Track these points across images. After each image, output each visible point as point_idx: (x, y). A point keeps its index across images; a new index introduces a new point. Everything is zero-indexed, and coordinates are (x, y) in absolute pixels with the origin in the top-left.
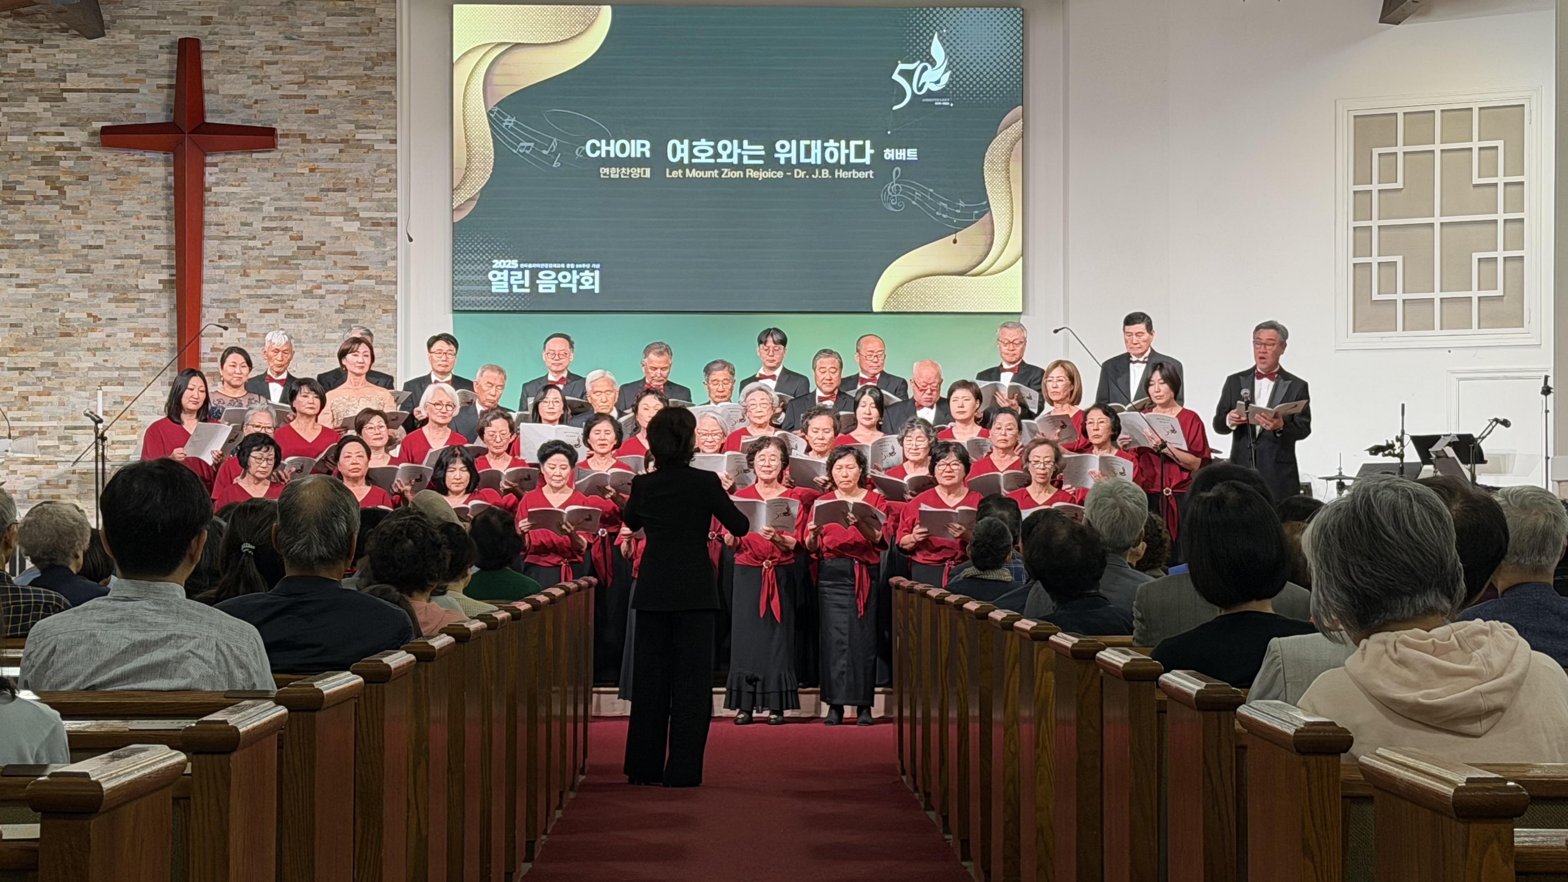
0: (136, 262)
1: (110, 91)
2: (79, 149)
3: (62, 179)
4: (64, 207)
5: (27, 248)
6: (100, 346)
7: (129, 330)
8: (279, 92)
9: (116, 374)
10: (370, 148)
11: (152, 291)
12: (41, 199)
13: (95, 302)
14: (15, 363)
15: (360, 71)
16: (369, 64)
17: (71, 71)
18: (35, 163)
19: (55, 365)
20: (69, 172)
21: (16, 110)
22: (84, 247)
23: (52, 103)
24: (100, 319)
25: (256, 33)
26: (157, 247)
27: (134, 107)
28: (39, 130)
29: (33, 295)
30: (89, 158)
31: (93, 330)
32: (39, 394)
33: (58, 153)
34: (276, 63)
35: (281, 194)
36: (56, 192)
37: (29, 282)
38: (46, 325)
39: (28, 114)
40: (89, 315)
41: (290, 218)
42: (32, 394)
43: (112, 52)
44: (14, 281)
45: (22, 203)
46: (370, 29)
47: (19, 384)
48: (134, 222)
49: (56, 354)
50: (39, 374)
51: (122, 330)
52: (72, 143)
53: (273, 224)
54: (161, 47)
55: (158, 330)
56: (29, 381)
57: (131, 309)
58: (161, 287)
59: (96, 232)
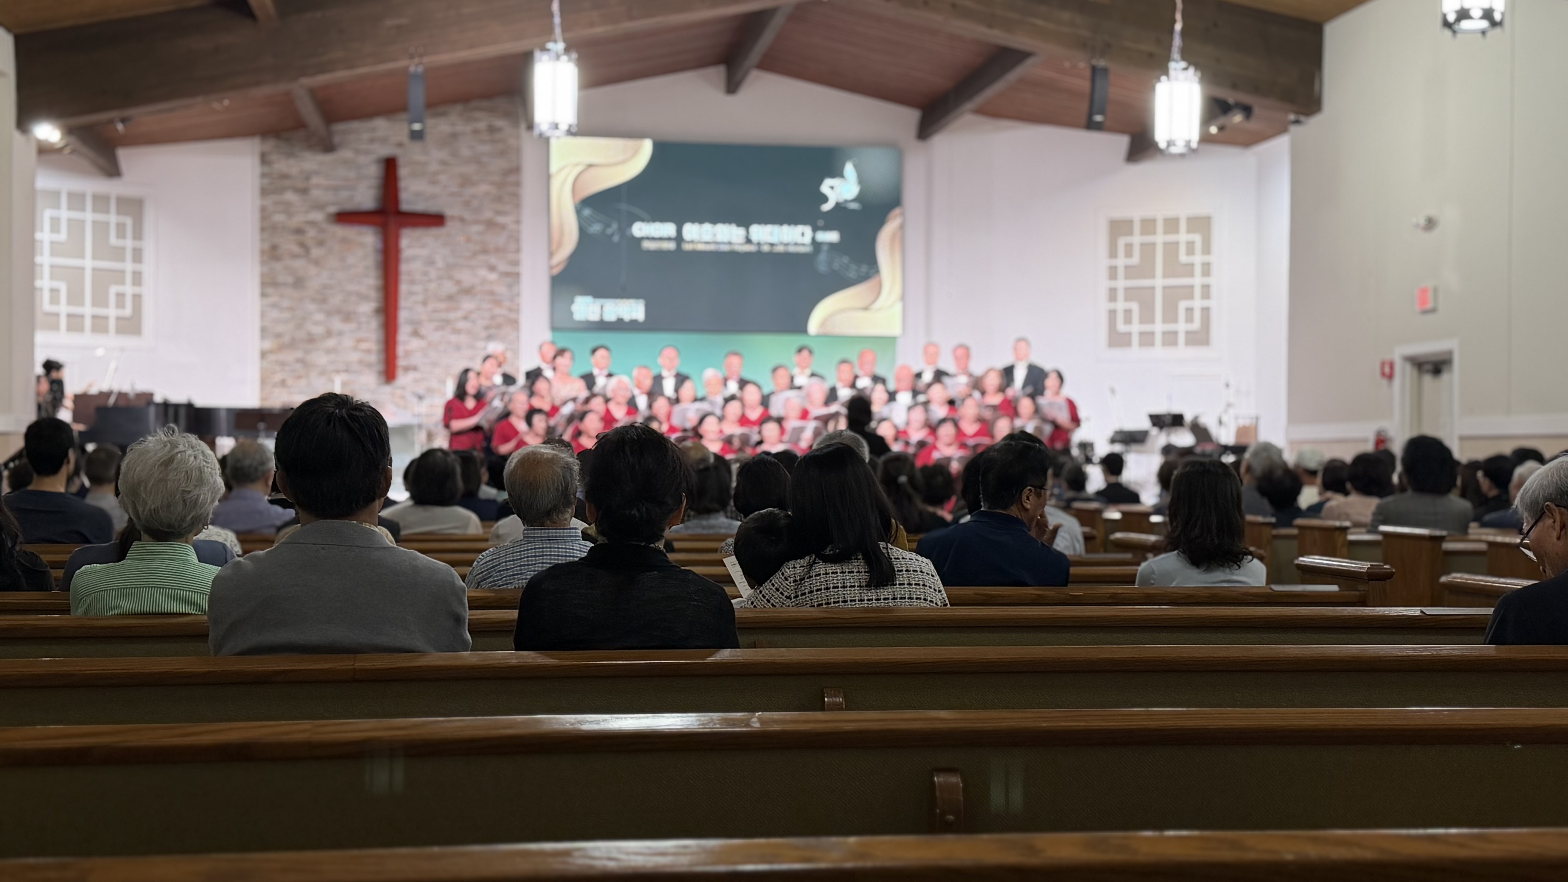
0: (355, 297)
1: (338, 188)
2: (318, 224)
3: (309, 243)
4: (309, 261)
5: (285, 286)
6: (332, 349)
7: (351, 339)
8: (447, 191)
9: (344, 367)
10: (503, 227)
11: (366, 315)
12: (294, 256)
13: (330, 321)
14: (279, 359)
15: (498, 178)
16: (503, 174)
17: (314, 174)
18: (291, 233)
19: (304, 361)
20: (313, 239)
21: (278, 198)
22: (323, 286)
23: (303, 195)
24: (332, 333)
25: (434, 154)
26: (368, 287)
27: (354, 199)
28: (294, 211)
30: (325, 230)
31: (328, 339)
32: (294, 379)
33: (306, 227)
34: (444, 172)
35: (448, 255)
36: (304, 252)
38: (298, 335)
39: (285, 202)
40: (326, 330)
41: (454, 270)
42: (289, 379)
43: (340, 163)
44: (279, 307)
45: (283, 258)
47: (282, 372)
48: (354, 271)
49: (305, 354)
50: (295, 366)
51: (347, 340)
52: (314, 221)
54: (372, 162)
55: (368, 340)
56: (287, 370)
58: (370, 312)
59: (330, 277)
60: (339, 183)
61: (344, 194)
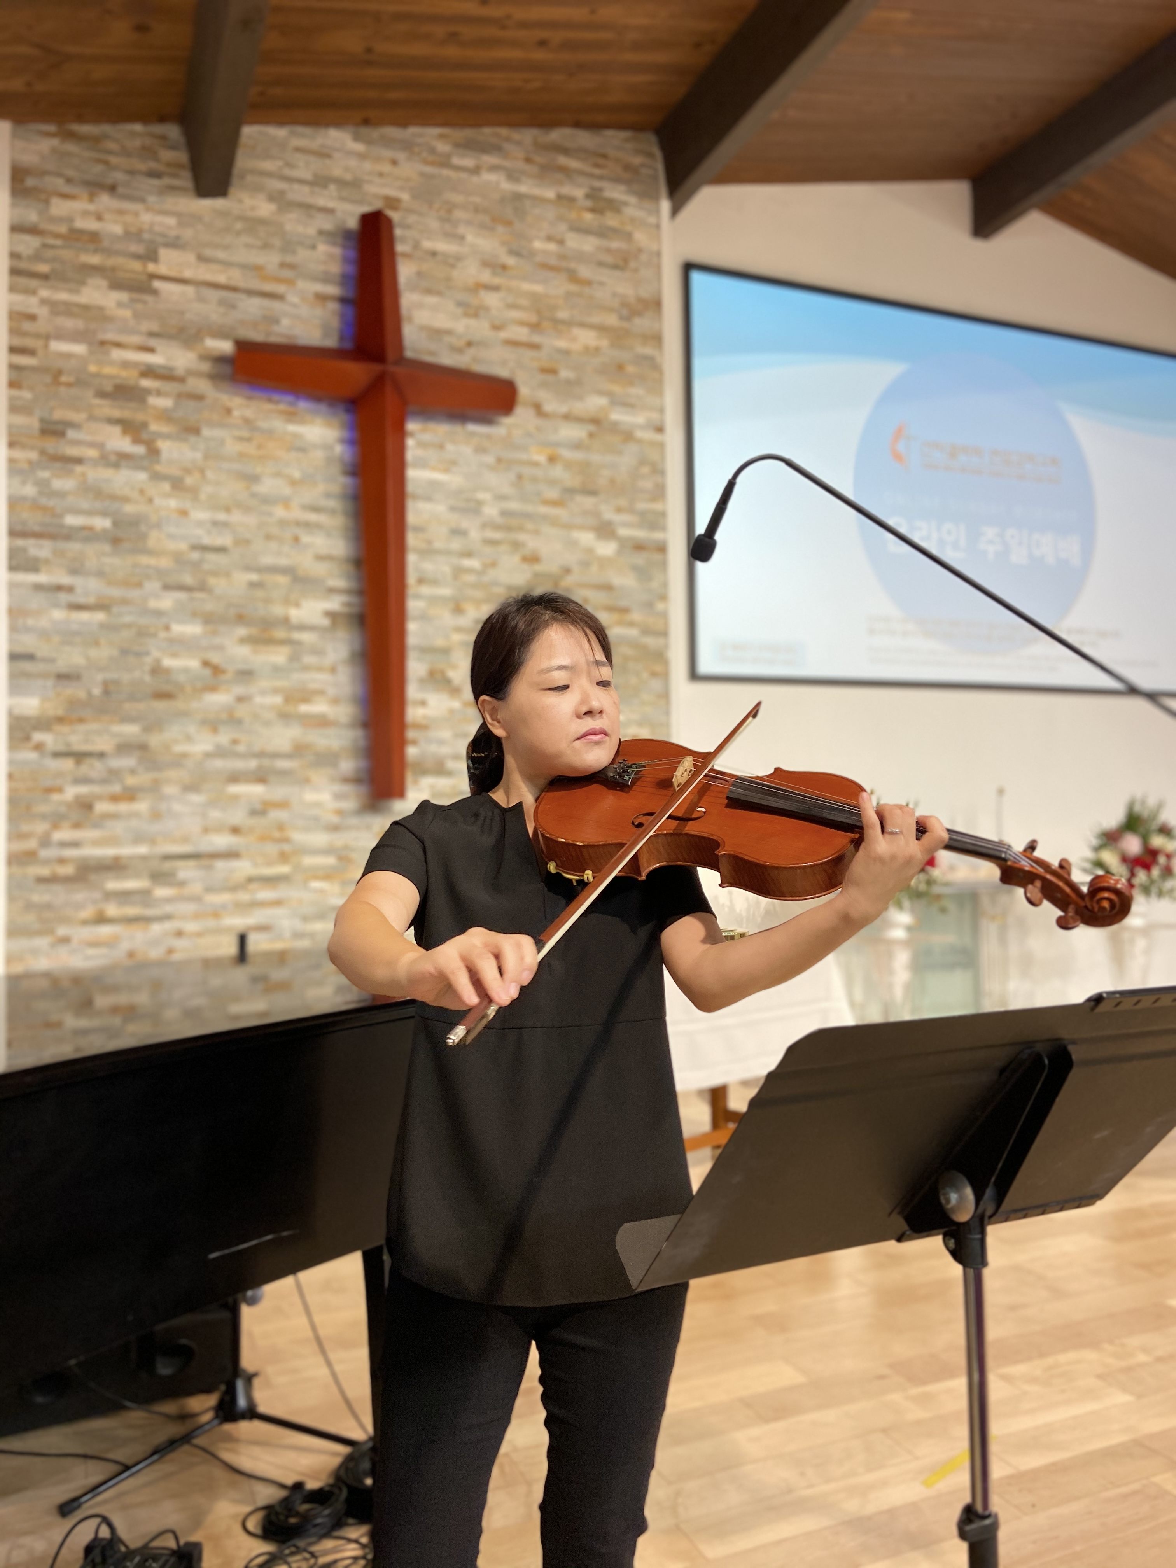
0: (283, 580)
1: (234, 289)
2: (181, 380)
3: (154, 427)
4: (156, 477)
5: (87, 540)
6: (224, 716)
7: (276, 691)
8: (503, 335)
9: (253, 764)
10: (628, 436)
11: (311, 628)
12: (113, 458)
13: (217, 641)
14: (68, 744)
15: (612, 320)
16: (625, 312)
17: (167, 245)
18: (102, 394)
19: (143, 747)
20: (165, 416)
21: (63, 296)
22: (195, 547)
23: (136, 296)
24: (223, 672)
25: (470, 238)
26: (320, 558)
27: (277, 321)
28: (110, 336)
29: (102, 626)
30: (200, 398)
31: (213, 689)
32: (115, 798)
33: (146, 383)
34: (496, 288)
35: (507, 490)
36: (140, 450)
37: (91, 600)
38: (126, 677)
39: (86, 308)
40: (206, 664)
41: (521, 529)
42: (100, 798)
43: (239, 226)
44: (63, 597)
45: (79, 461)
46: (626, 261)
47: (79, 781)
48: (280, 512)
49: (147, 729)
50: (117, 763)
51: (263, 693)
52: (171, 369)
53: (497, 535)
54: (321, 233)
55: (321, 692)
56: (94, 774)
57: (279, 656)
58: (326, 622)
59: (215, 523)
60: (236, 277)
61: (253, 307)
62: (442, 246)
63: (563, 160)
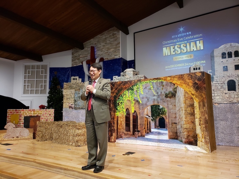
8: (104, 52)
16: (116, 45)
17: (80, 55)
25: (101, 44)
34: (104, 48)
43: (85, 51)
46: (116, 39)
60: (85, 56)
62: (99, 46)
63: (110, 32)
